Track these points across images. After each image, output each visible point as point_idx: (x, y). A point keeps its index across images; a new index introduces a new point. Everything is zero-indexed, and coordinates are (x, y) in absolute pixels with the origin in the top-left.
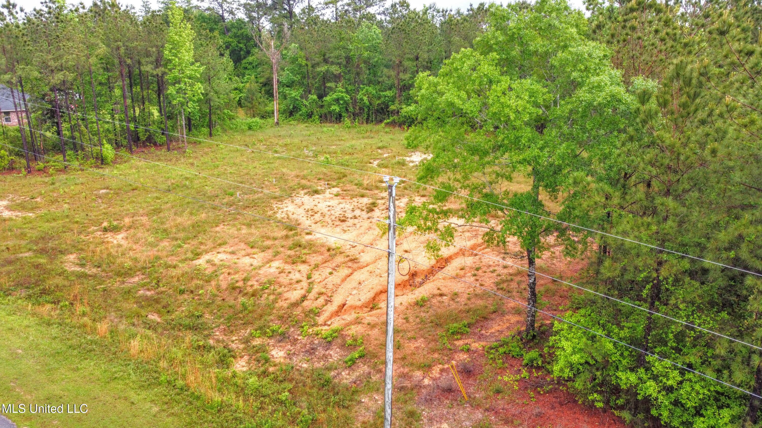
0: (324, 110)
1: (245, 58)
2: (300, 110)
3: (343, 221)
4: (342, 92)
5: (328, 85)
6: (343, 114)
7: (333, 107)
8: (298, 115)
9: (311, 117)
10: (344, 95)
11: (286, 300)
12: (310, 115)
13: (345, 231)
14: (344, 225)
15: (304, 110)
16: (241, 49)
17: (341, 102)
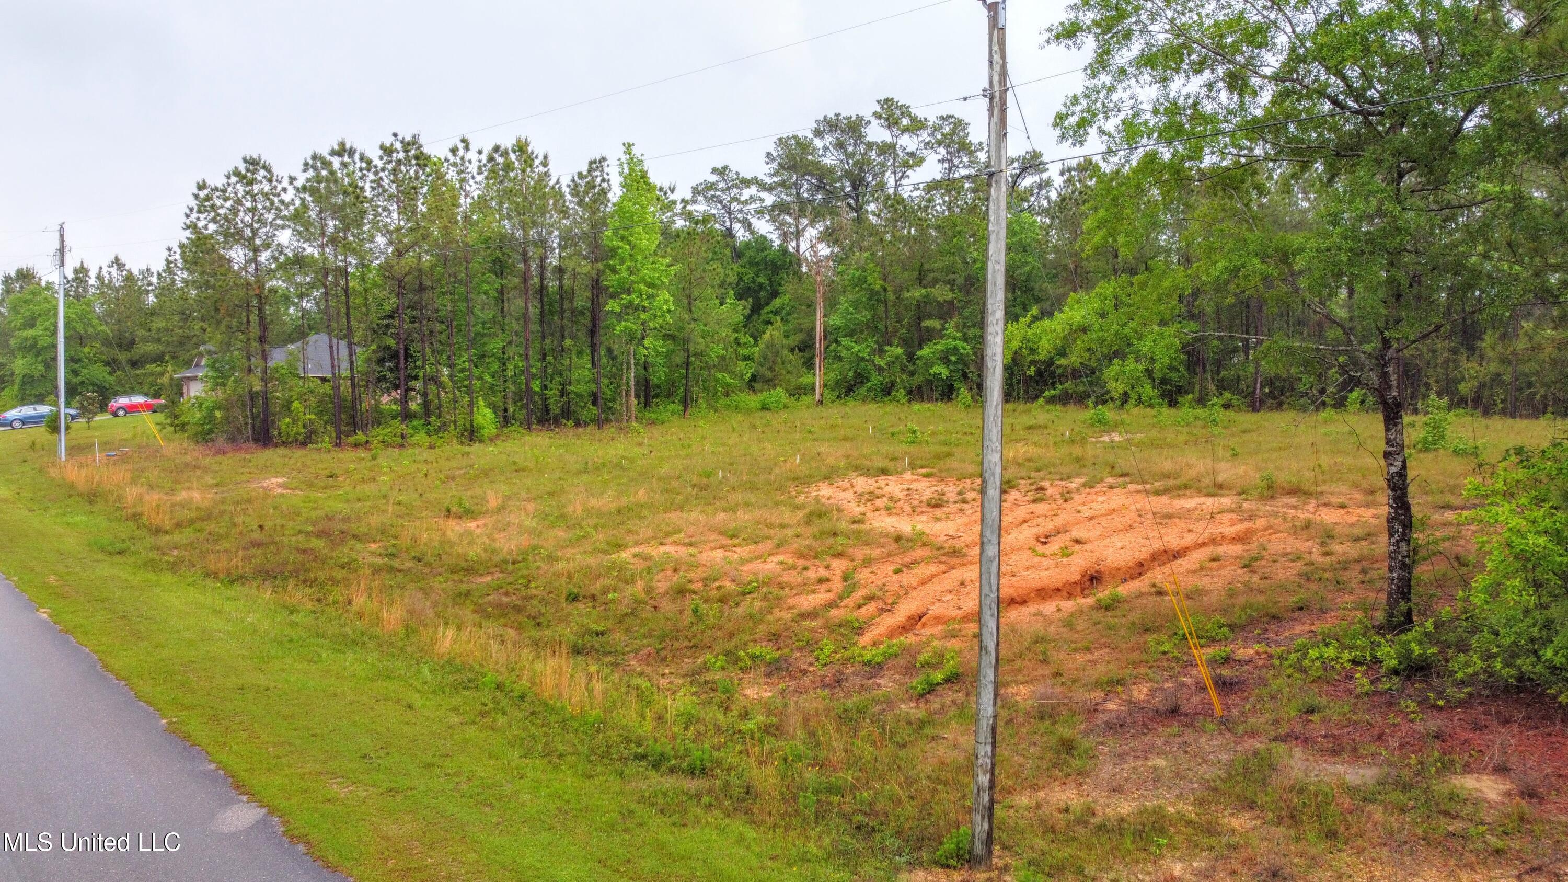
0: (918, 379)
1: (767, 304)
2: (868, 380)
3: (936, 506)
4: (955, 339)
5: (927, 323)
6: (957, 385)
7: (935, 370)
8: (863, 390)
9: (889, 394)
10: (960, 344)
11: (790, 608)
12: (887, 390)
13: (937, 520)
14: (938, 512)
15: (876, 379)
16: (761, 286)
17: (953, 358)
